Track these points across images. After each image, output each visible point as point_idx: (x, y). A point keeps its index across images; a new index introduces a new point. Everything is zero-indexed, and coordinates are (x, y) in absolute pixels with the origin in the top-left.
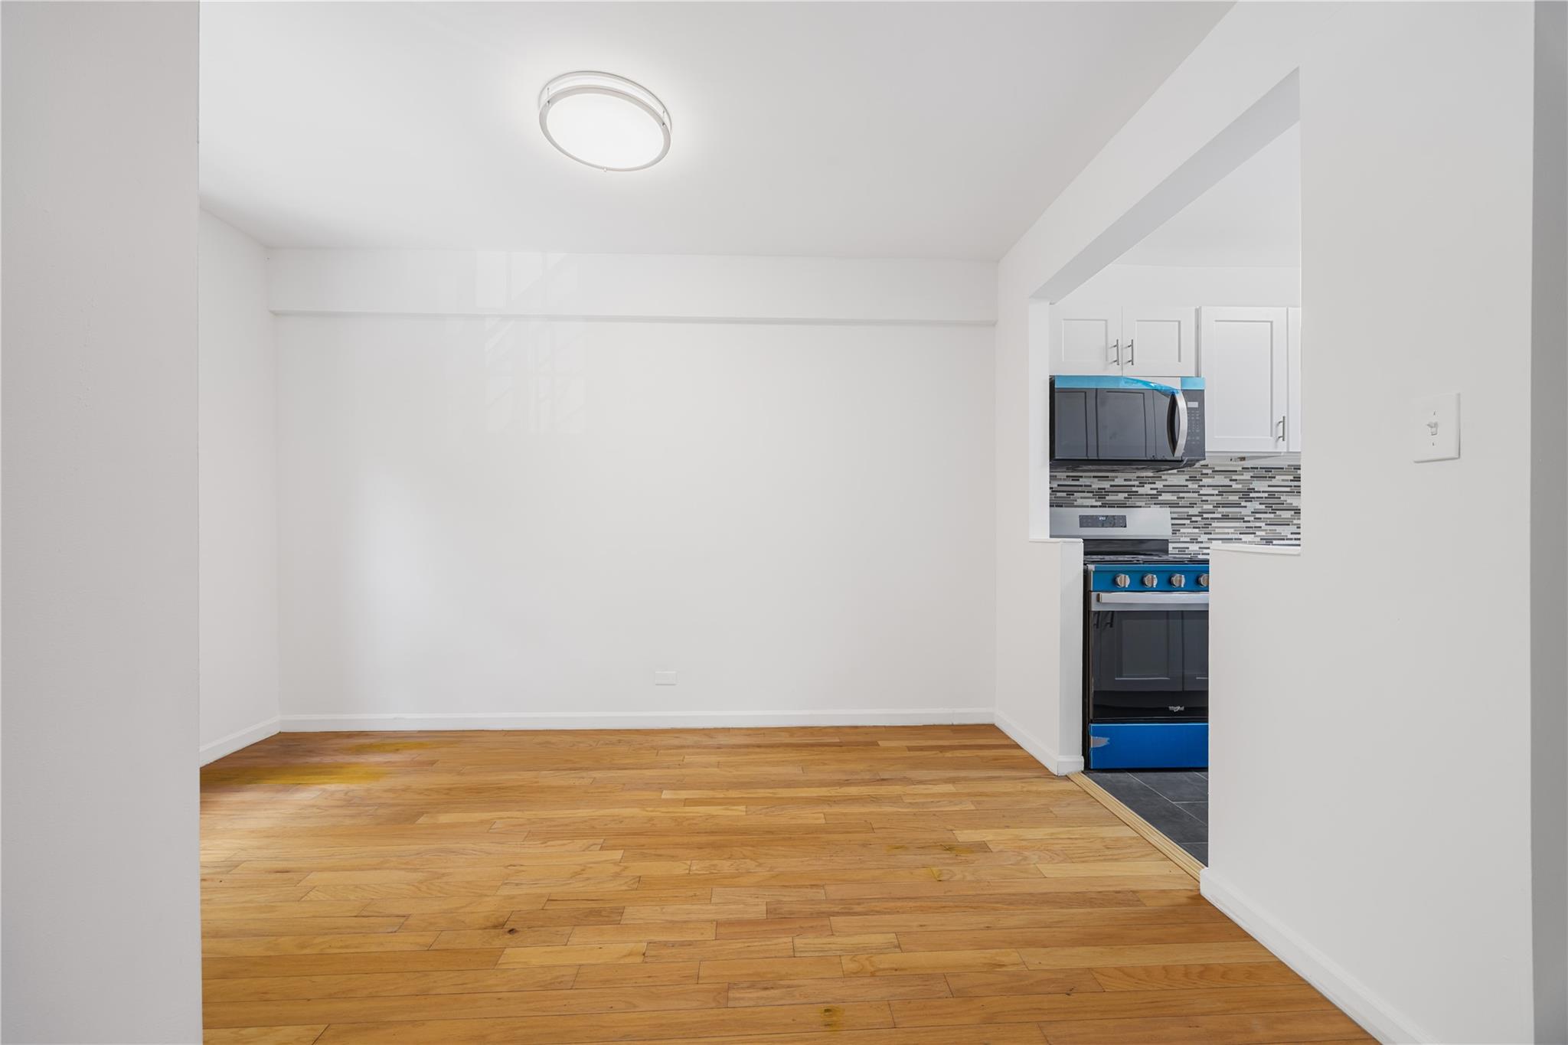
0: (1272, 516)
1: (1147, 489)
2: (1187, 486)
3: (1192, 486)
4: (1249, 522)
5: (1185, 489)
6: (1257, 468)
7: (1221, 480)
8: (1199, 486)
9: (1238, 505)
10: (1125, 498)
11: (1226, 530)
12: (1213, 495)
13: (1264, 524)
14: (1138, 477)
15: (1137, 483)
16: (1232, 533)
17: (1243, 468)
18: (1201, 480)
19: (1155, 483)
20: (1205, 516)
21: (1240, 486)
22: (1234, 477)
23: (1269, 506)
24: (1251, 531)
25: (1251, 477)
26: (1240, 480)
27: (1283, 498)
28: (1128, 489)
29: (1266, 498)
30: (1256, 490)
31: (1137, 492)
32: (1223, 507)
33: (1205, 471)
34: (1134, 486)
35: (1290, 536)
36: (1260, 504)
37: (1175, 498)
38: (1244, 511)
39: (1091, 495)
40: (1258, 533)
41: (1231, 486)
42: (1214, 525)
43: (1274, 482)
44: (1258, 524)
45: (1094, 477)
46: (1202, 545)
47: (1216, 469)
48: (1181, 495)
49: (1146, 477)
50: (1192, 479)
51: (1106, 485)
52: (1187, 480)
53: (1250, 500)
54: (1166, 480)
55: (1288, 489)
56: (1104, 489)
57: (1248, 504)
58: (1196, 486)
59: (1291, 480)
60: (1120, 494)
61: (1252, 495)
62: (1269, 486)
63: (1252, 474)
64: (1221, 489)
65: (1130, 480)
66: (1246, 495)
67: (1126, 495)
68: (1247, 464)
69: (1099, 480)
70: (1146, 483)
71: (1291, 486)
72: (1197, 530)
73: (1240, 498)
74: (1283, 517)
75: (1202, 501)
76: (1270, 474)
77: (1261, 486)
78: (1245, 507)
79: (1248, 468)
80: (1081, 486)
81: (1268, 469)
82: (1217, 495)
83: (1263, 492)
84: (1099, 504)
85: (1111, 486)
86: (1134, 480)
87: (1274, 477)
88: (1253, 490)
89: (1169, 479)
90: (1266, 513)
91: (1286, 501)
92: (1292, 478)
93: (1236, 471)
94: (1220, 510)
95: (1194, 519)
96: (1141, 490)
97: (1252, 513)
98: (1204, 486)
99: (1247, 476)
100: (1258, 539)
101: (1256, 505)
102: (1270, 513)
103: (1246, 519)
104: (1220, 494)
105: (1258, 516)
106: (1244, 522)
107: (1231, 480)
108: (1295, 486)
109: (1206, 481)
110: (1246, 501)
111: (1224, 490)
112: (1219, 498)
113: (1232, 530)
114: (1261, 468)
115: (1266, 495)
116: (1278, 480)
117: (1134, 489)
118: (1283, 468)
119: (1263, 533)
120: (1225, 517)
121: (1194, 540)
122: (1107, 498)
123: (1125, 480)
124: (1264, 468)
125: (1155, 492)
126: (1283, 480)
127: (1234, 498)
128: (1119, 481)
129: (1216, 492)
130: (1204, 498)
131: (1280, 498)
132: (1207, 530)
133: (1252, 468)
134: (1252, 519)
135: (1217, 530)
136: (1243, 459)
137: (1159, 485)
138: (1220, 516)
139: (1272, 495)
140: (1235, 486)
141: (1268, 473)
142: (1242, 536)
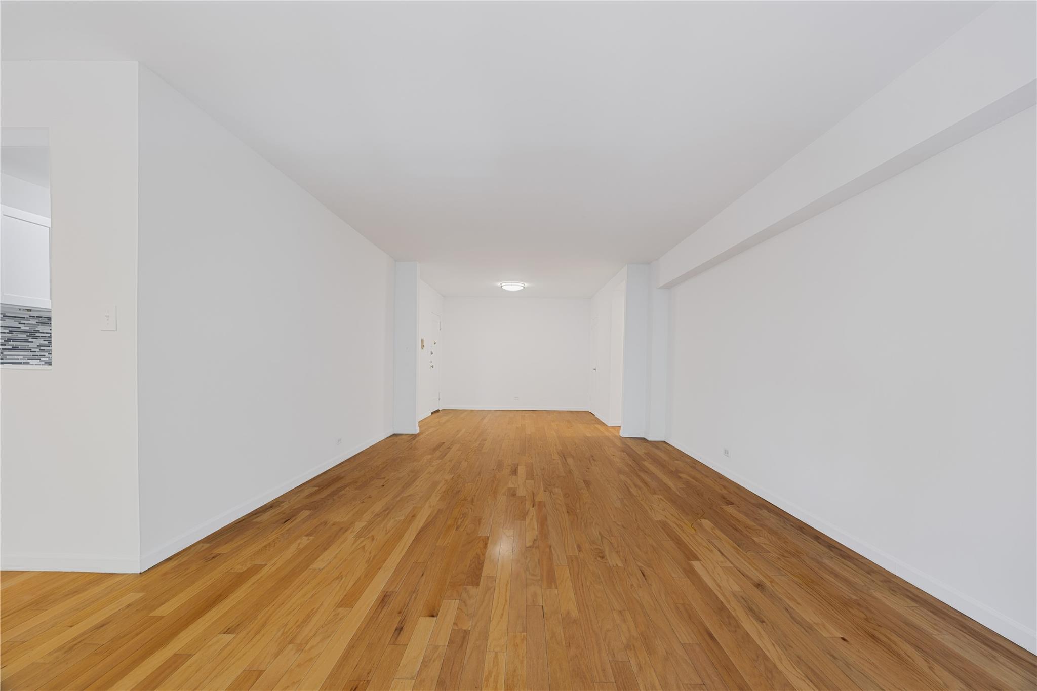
4: (35, 352)
6: (41, 317)
9: (27, 341)
11: (16, 357)
12: (5, 333)
16: (21, 359)
17: (30, 316)
21: (28, 328)
22: (22, 322)
24: (37, 357)
25: (37, 323)
26: (27, 324)
30: (41, 331)
32: (13, 341)
36: (44, 340)
40: (42, 359)
41: (20, 328)
44: (42, 354)
47: (6, 315)
53: (36, 338)
57: (34, 340)
61: (37, 334)
64: (11, 329)
68: (32, 314)
78: (33, 342)
79: (34, 317)
82: (7, 333)
83: (46, 333)
88: (38, 331)
93: (24, 318)
94: (11, 343)
97: (38, 346)
99: (33, 322)
100: (43, 363)
103: (33, 350)
104: (11, 332)
105: (42, 348)
106: (31, 352)
107: (19, 324)
112: (10, 335)
113: (22, 357)
119: (47, 359)
120: (15, 349)
124: (47, 318)
127: (24, 336)
133: (37, 317)
134: (38, 350)
135: (8, 357)
136: (30, 310)
138: (11, 347)
140: (23, 327)
142: (29, 361)
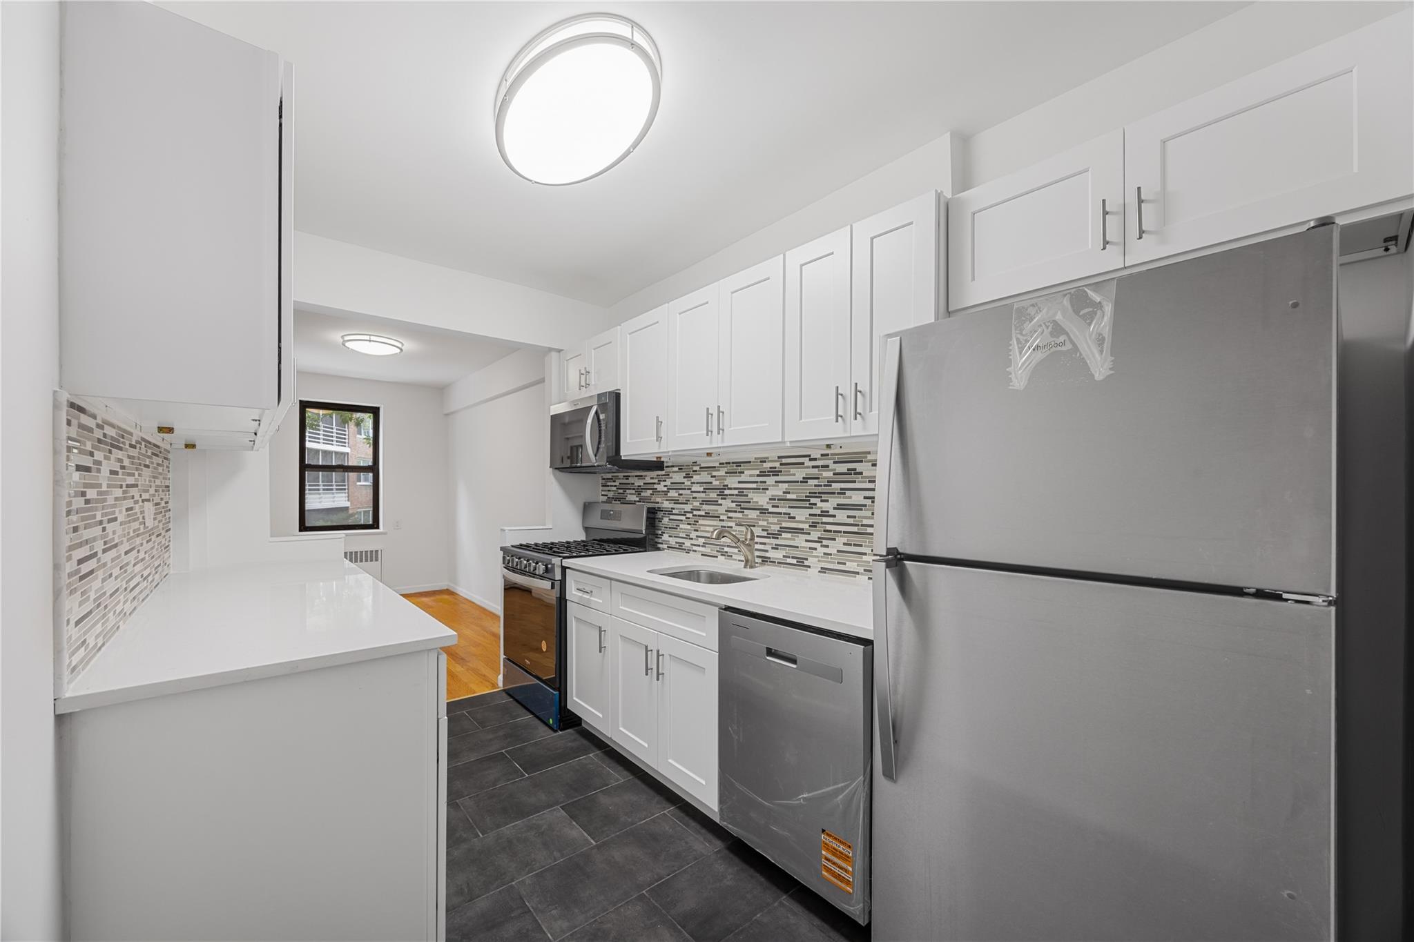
0: (740, 515)
1: (661, 487)
2: (685, 483)
3: (688, 483)
4: (725, 521)
5: (683, 486)
6: (729, 463)
7: (704, 477)
8: (692, 483)
9: (715, 503)
10: (651, 494)
12: (699, 492)
13: (734, 523)
14: (657, 475)
15: (656, 481)
17: (719, 464)
18: (692, 477)
19: (666, 481)
20: (695, 513)
21: (717, 483)
22: (714, 474)
23: (739, 504)
26: (718, 476)
27: (750, 496)
28: (653, 486)
29: (736, 495)
33: (695, 468)
34: (655, 483)
36: (732, 502)
37: (677, 495)
38: (721, 510)
39: (634, 492)
41: (711, 483)
42: (699, 522)
43: (743, 478)
44: (730, 524)
45: (636, 476)
46: (693, 542)
47: (702, 465)
48: (681, 492)
52: (684, 477)
53: (724, 497)
55: (754, 486)
58: (689, 483)
59: (758, 476)
60: (648, 491)
61: (727, 492)
62: (739, 482)
63: (726, 469)
66: (722, 491)
67: (651, 491)
71: (757, 482)
72: (689, 527)
73: (718, 495)
74: (749, 517)
75: (693, 498)
76: (740, 469)
77: (732, 482)
78: (721, 505)
79: (723, 464)
80: (629, 484)
81: (738, 464)
83: (735, 489)
87: (743, 473)
88: (726, 487)
90: (736, 512)
91: (752, 499)
92: (758, 472)
93: (715, 467)
94: (704, 507)
95: (688, 515)
97: (726, 511)
98: (694, 483)
101: (728, 504)
102: (739, 512)
103: (722, 517)
105: (730, 514)
106: (720, 520)
107: (712, 477)
108: (761, 482)
109: (696, 478)
110: (722, 499)
111: (708, 487)
112: (703, 495)
114: (733, 463)
115: (736, 492)
116: (746, 476)
117: (655, 486)
118: (750, 462)
120: (707, 515)
121: (688, 537)
125: (665, 489)
126: (751, 476)
127: (714, 495)
128: (648, 480)
129: (701, 489)
130: (695, 495)
131: (747, 496)
133: (727, 463)
135: (702, 528)
137: (668, 483)
138: (703, 513)
139: (741, 491)
140: (716, 483)
141: (736, 467)
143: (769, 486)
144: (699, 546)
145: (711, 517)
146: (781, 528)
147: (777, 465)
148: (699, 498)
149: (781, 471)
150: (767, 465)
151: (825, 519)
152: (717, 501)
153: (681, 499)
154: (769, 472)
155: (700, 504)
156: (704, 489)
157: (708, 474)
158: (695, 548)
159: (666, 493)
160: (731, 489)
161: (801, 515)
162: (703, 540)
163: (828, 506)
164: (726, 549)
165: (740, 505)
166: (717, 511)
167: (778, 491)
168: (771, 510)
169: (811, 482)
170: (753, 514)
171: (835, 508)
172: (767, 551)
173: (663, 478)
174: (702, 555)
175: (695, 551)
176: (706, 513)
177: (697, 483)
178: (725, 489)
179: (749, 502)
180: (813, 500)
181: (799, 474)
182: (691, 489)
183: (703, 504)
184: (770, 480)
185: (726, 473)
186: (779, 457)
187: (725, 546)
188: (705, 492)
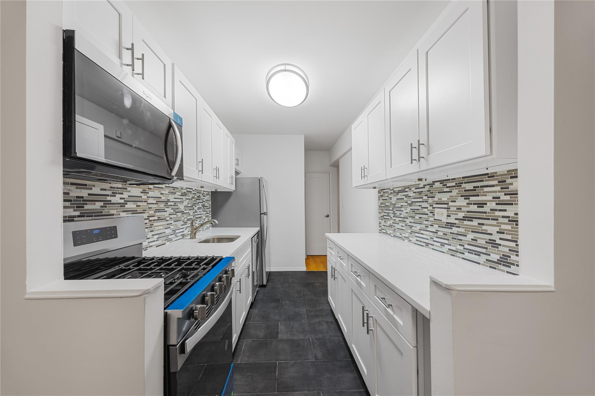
0: (175, 216)
1: (116, 199)
2: (141, 197)
3: (144, 197)
5: (140, 199)
8: (148, 197)
10: (101, 207)
14: (111, 187)
15: (109, 193)
18: (148, 193)
19: (122, 194)
20: (151, 219)
22: (162, 192)
24: (168, 226)
28: (103, 198)
31: (110, 201)
34: (108, 195)
35: (181, 227)
36: (172, 209)
37: (135, 206)
38: (167, 214)
41: (161, 198)
42: (155, 224)
43: (176, 196)
48: (139, 204)
49: (117, 188)
50: (144, 192)
51: (84, 193)
52: (141, 192)
54: (130, 191)
55: (179, 200)
56: (83, 197)
58: (146, 197)
60: (97, 203)
61: (169, 204)
62: (175, 198)
65: (105, 190)
67: (102, 204)
69: (77, 188)
70: (117, 193)
71: (180, 199)
73: (164, 206)
75: (149, 208)
76: (175, 191)
78: (166, 211)
83: (173, 202)
84: (77, 213)
85: (89, 194)
86: (108, 190)
87: (176, 193)
88: (168, 201)
89: (131, 191)
90: (173, 214)
94: (157, 214)
96: (114, 200)
98: (149, 197)
101: (169, 210)
105: (171, 216)
106: (166, 221)
113: (161, 227)
115: (173, 204)
117: (108, 198)
120: (159, 219)
122: (86, 207)
123: (102, 189)
125: (122, 201)
127: (162, 206)
128: (96, 190)
129: (155, 202)
130: (150, 206)
132: (151, 229)
137: (125, 195)
138: (156, 218)
142: (166, 230)
143: (184, 200)
144: (154, 241)
145: (162, 219)
146: (187, 219)
147: (185, 191)
148: (153, 208)
149: (186, 194)
150: (183, 191)
151: (196, 213)
152: (164, 209)
153: (139, 210)
154: (184, 194)
155: (154, 212)
156: (157, 202)
157: (159, 192)
158: (151, 244)
159: (122, 205)
160: (171, 202)
161: (191, 212)
162: (157, 236)
163: (196, 208)
164: (170, 237)
165: (175, 211)
166: (165, 215)
167: (185, 203)
168: (185, 212)
169: (193, 199)
170: (179, 214)
171: (198, 209)
172: (183, 231)
173: (120, 191)
174: (157, 247)
175: (152, 246)
176: (158, 218)
177: (152, 197)
178: (168, 202)
179: (178, 209)
180: (194, 207)
181: (191, 196)
182: (147, 202)
183: (156, 212)
184: (184, 198)
185: (169, 192)
186: (186, 188)
187: (169, 235)
188: (157, 204)
